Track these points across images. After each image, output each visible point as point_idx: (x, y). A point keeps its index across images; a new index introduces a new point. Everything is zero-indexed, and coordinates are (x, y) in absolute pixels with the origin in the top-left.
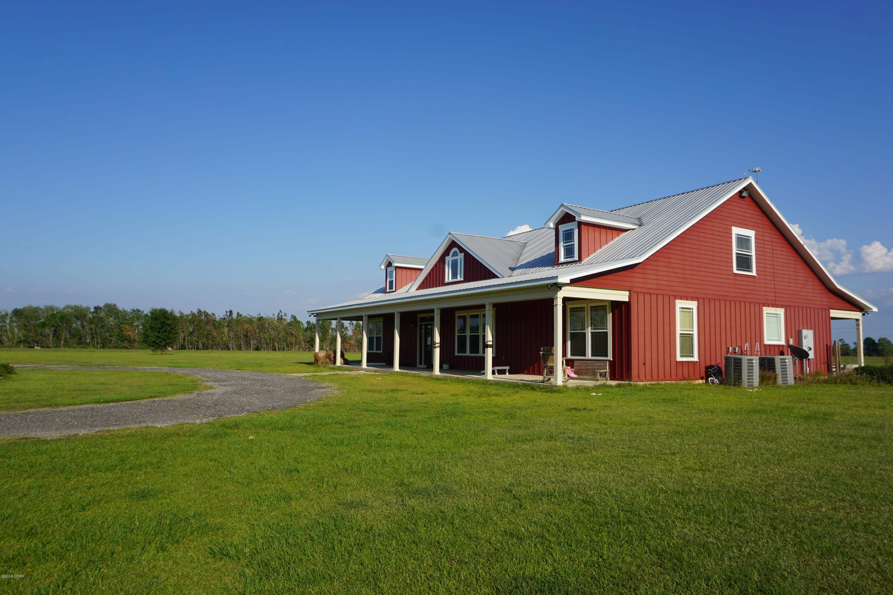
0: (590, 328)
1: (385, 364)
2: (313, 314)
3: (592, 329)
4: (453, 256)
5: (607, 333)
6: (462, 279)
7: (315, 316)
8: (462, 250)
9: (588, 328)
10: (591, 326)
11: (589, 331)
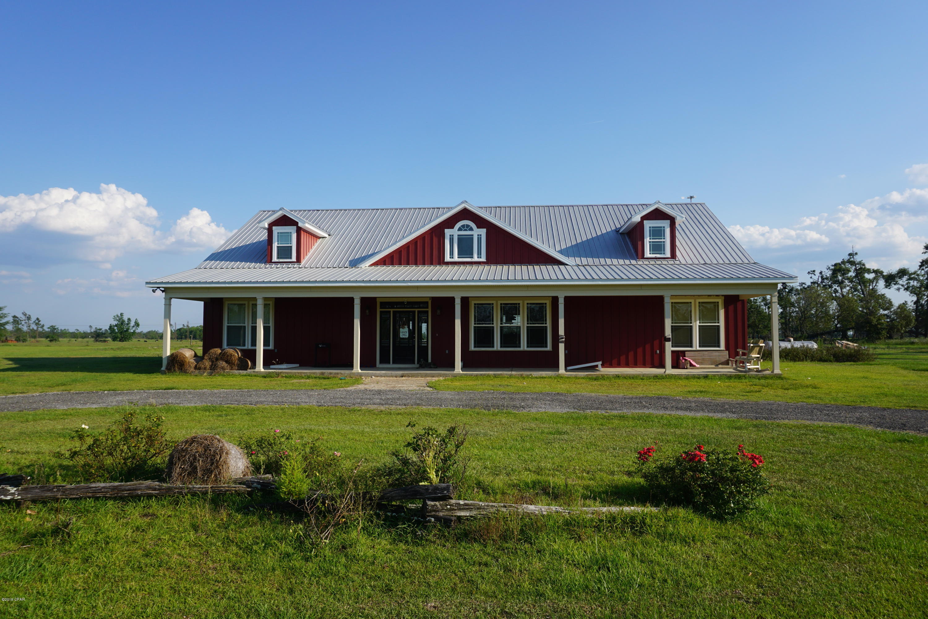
0: (698, 322)
1: (298, 365)
2: (159, 288)
3: (700, 323)
4: (460, 229)
5: (718, 326)
6: (483, 259)
7: (163, 291)
8: (481, 222)
9: (696, 321)
10: (700, 320)
11: (696, 325)
